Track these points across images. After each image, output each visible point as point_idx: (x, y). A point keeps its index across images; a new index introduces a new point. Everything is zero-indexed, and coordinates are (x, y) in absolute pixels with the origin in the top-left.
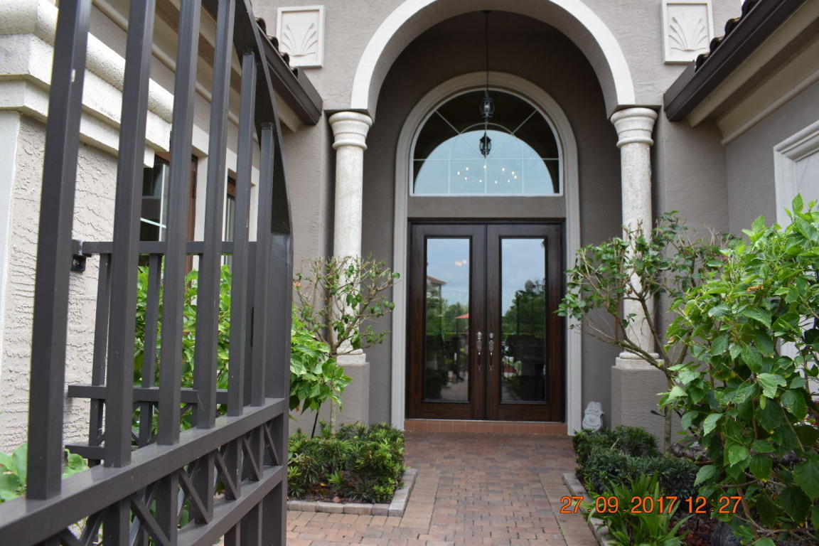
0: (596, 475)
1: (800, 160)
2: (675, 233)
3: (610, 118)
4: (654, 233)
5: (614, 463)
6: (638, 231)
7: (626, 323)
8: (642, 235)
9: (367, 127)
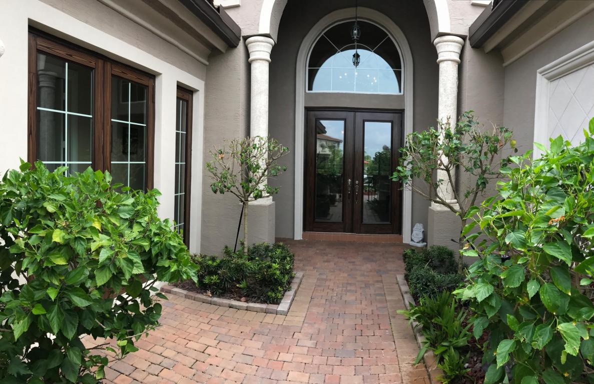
0: (415, 286)
1: (552, 81)
2: (471, 126)
3: (433, 42)
4: (457, 125)
5: (427, 279)
6: (447, 124)
7: (437, 186)
8: (449, 128)
9: (271, 47)
